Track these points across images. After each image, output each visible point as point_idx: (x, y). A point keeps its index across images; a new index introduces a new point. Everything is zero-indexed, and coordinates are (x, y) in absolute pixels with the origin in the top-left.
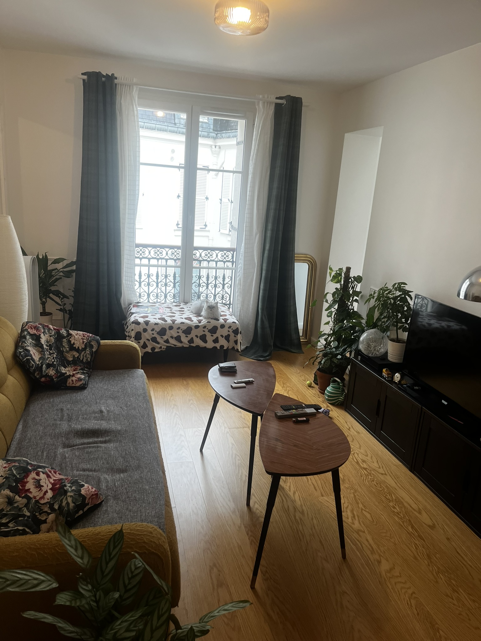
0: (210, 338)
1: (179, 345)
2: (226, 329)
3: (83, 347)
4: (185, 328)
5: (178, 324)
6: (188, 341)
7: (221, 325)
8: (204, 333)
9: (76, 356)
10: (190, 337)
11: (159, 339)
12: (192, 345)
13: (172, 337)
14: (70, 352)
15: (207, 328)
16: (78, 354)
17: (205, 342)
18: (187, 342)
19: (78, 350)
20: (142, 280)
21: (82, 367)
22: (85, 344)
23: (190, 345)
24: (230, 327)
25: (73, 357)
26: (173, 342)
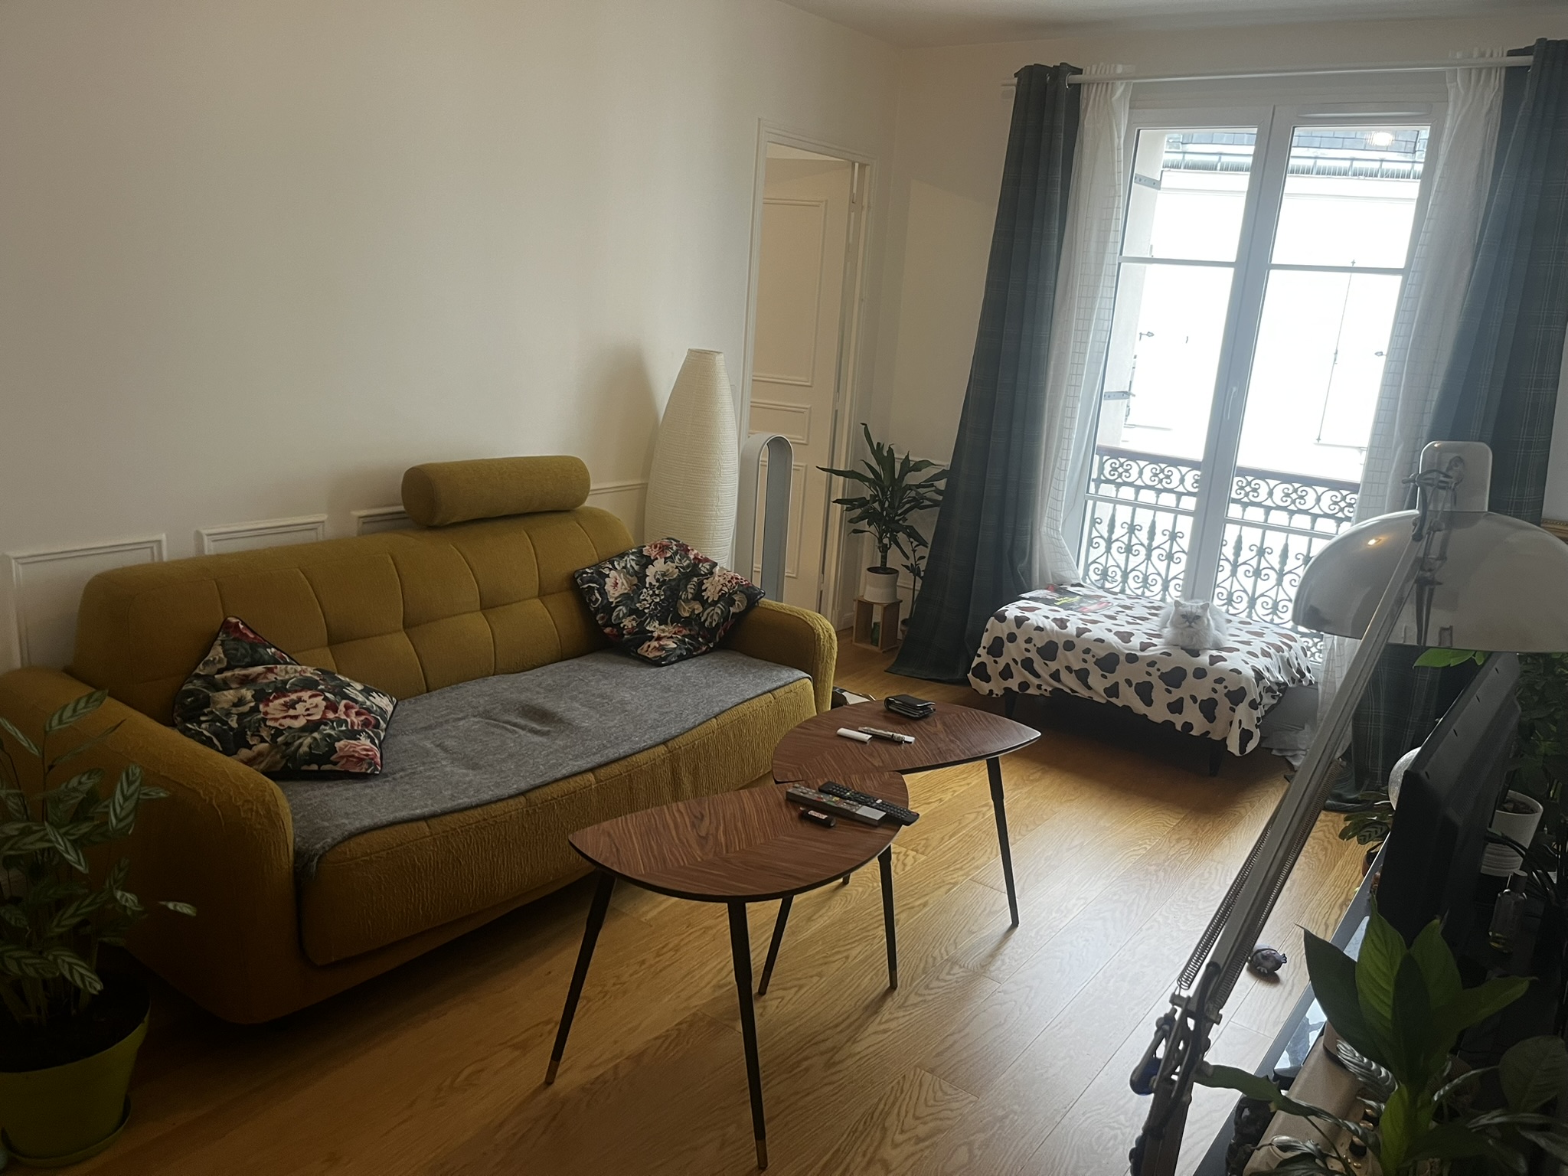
0: (1161, 696)
1: (1083, 693)
2: (1208, 681)
3: (716, 599)
4: (1102, 654)
5: (1087, 640)
6: (1105, 690)
7: (1196, 669)
8: (1147, 679)
9: (696, 612)
10: (1112, 679)
11: (1038, 664)
12: (1113, 700)
13: (1069, 669)
14: (692, 601)
15: (1157, 666)
16: (701, 609)
17: (1149, 702)
18: (1102, 691)
19: (704, 603)
20: (1114, 537)
21: (692, 633)
22: (720, 594)
23: (1108, 701)
24: (1220, 681)
25: (691, 612)
26: (1070, 682)
